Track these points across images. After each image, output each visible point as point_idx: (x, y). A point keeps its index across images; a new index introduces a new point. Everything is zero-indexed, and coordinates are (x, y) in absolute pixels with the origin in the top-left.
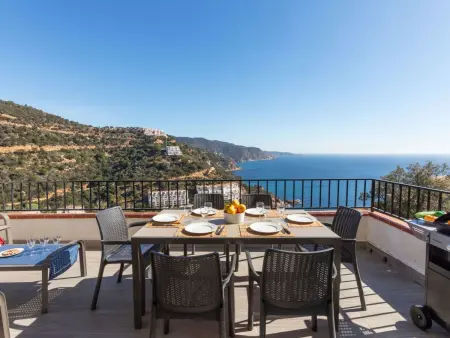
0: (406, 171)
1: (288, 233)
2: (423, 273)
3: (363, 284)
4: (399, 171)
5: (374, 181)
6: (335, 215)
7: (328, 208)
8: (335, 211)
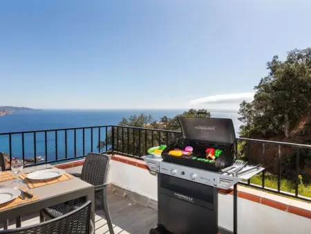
0: (129, 122)
1: (30, 196)
2: (156, 199)
3: (113, 225)
4: (124, 121)
5: (113, 127)
6: (84, 164)
7: (75, 158)
8: (84, 160)
